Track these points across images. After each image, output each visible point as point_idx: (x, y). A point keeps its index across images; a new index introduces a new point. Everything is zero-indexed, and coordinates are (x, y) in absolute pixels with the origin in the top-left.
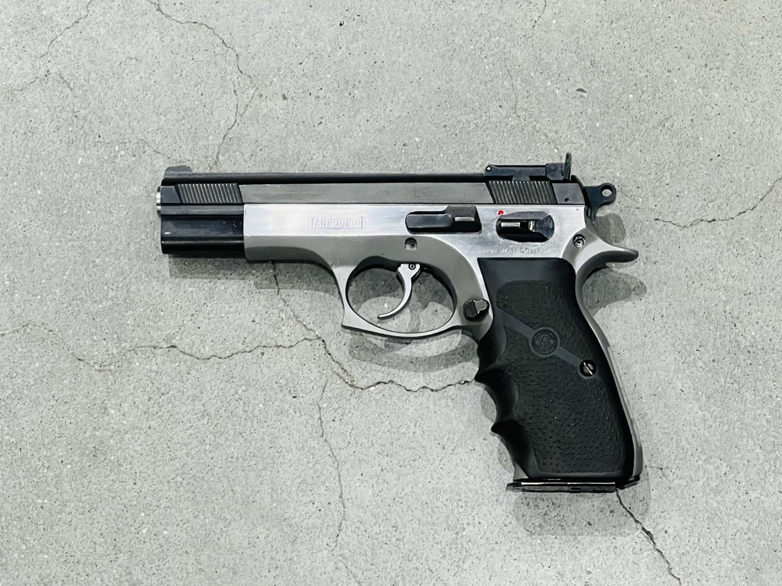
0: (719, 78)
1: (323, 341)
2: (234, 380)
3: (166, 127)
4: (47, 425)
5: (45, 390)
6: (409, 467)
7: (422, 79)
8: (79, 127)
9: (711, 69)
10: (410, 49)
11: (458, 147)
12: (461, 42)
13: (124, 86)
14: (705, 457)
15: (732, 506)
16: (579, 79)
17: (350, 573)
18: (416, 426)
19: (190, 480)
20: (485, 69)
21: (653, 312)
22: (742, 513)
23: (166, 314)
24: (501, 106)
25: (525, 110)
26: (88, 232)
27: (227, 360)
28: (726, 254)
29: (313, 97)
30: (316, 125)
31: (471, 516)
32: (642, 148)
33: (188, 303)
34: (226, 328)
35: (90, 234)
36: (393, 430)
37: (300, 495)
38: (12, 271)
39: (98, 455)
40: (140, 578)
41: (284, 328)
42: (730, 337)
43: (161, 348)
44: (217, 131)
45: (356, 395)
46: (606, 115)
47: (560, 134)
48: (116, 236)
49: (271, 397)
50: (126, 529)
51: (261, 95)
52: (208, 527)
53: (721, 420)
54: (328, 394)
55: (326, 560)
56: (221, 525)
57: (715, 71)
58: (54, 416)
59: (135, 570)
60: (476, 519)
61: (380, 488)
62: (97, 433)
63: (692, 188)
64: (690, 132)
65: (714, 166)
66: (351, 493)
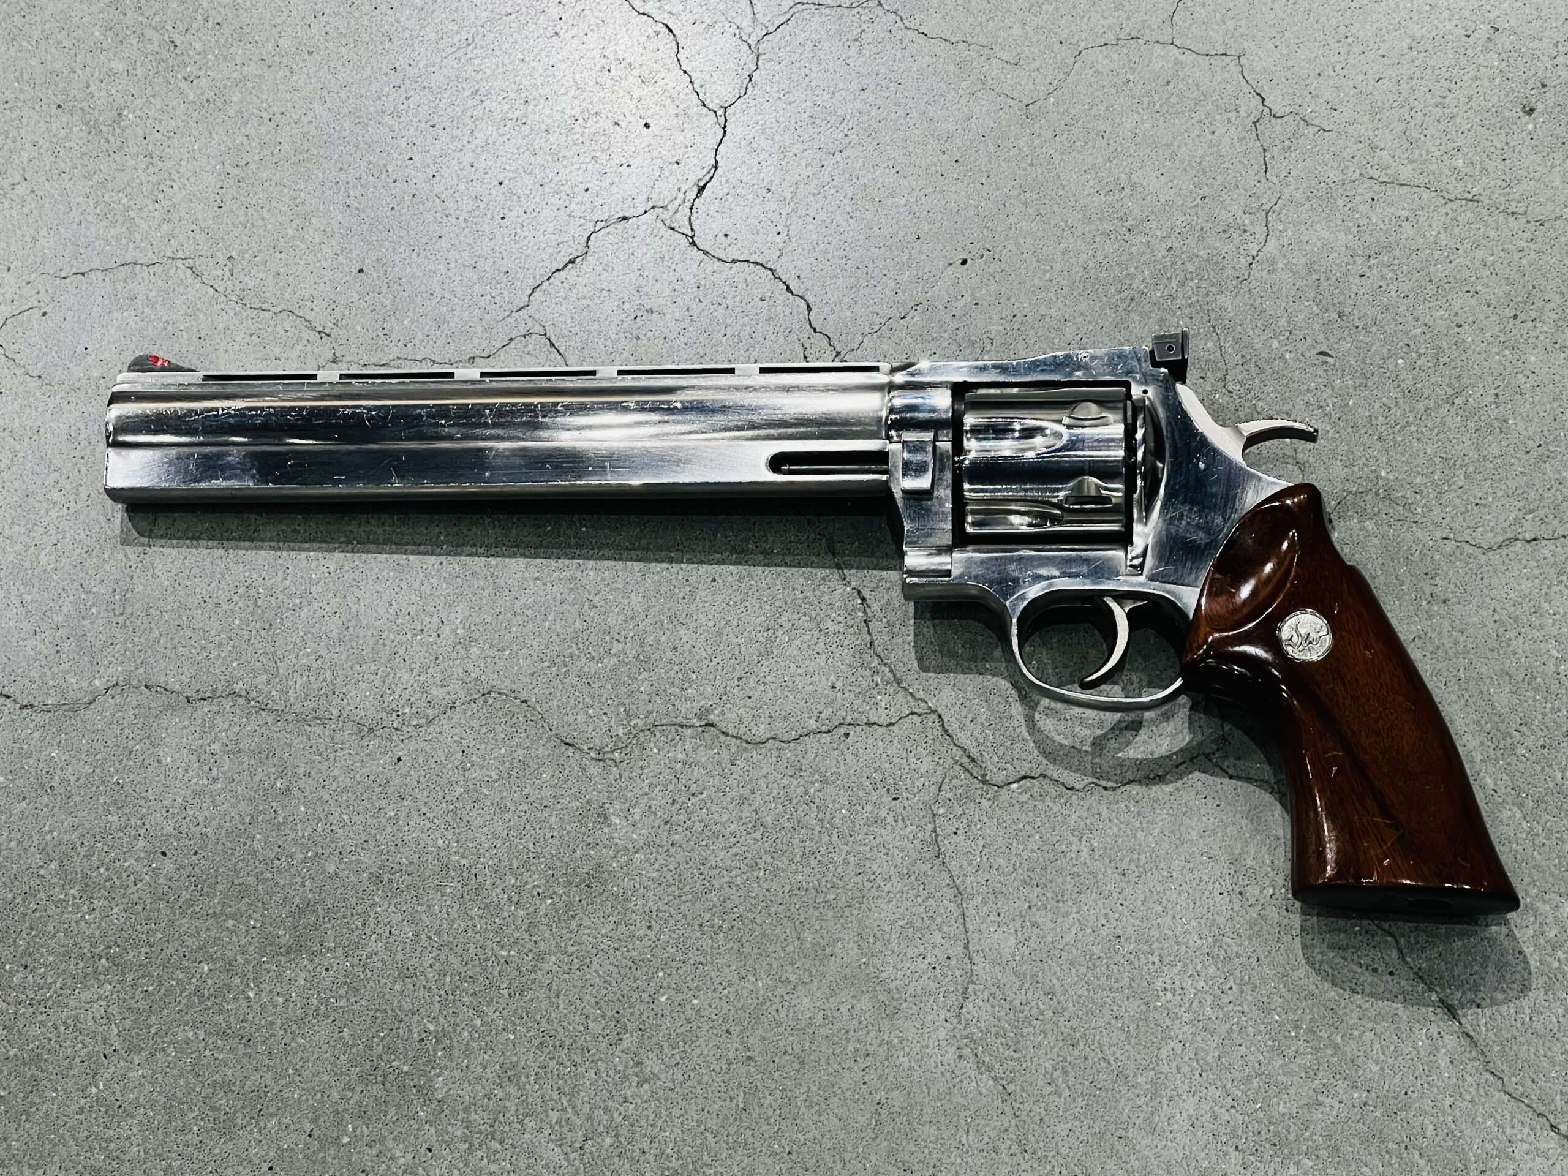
0: (1535, 335)
1: (940, 717)
2: (802, 773)
4: (517, 840)
5: (515, 788)
6: (1070, 903)
7: (1085, 340)
9: (1523, 322)
12: (1142, 287)
14: (1535, 891)
16: (1321, 338)
17: (980, 1065)
18: (1080, 840)
19: (734, 923)
21: (1445, 674)
23: (700, 677)
24: (1202, 378)
25: (1240, 383)
27: (792, 745)
28: (1555, 589)
31: (1168, 977)
32: (1420, 435)
33: (733, 660)
34: (791, 697)
36: (1047, 847)
37: (902, 945)
38: (467, 614)
39: (594, 885)
40: (656, 1070)
41: (879, 697)
43: (691, 726)
45: (988, 796)
46: (1363, 389)
49: (859, 798)
50: (635, 995)
52: (762, 992)
53: (1559, 835)
54: (946, 794)
55: (943, 1044)
56: (780, 991)
57: (1530, 324)
58: (528, 827)
59: (647, 1057)
60: (1176, 981)
61: (1026, 936)
62: (592, 853)
63: (1500, 494)
64: (1494, 412)
65: (1533, 461)
66: (983, 941)
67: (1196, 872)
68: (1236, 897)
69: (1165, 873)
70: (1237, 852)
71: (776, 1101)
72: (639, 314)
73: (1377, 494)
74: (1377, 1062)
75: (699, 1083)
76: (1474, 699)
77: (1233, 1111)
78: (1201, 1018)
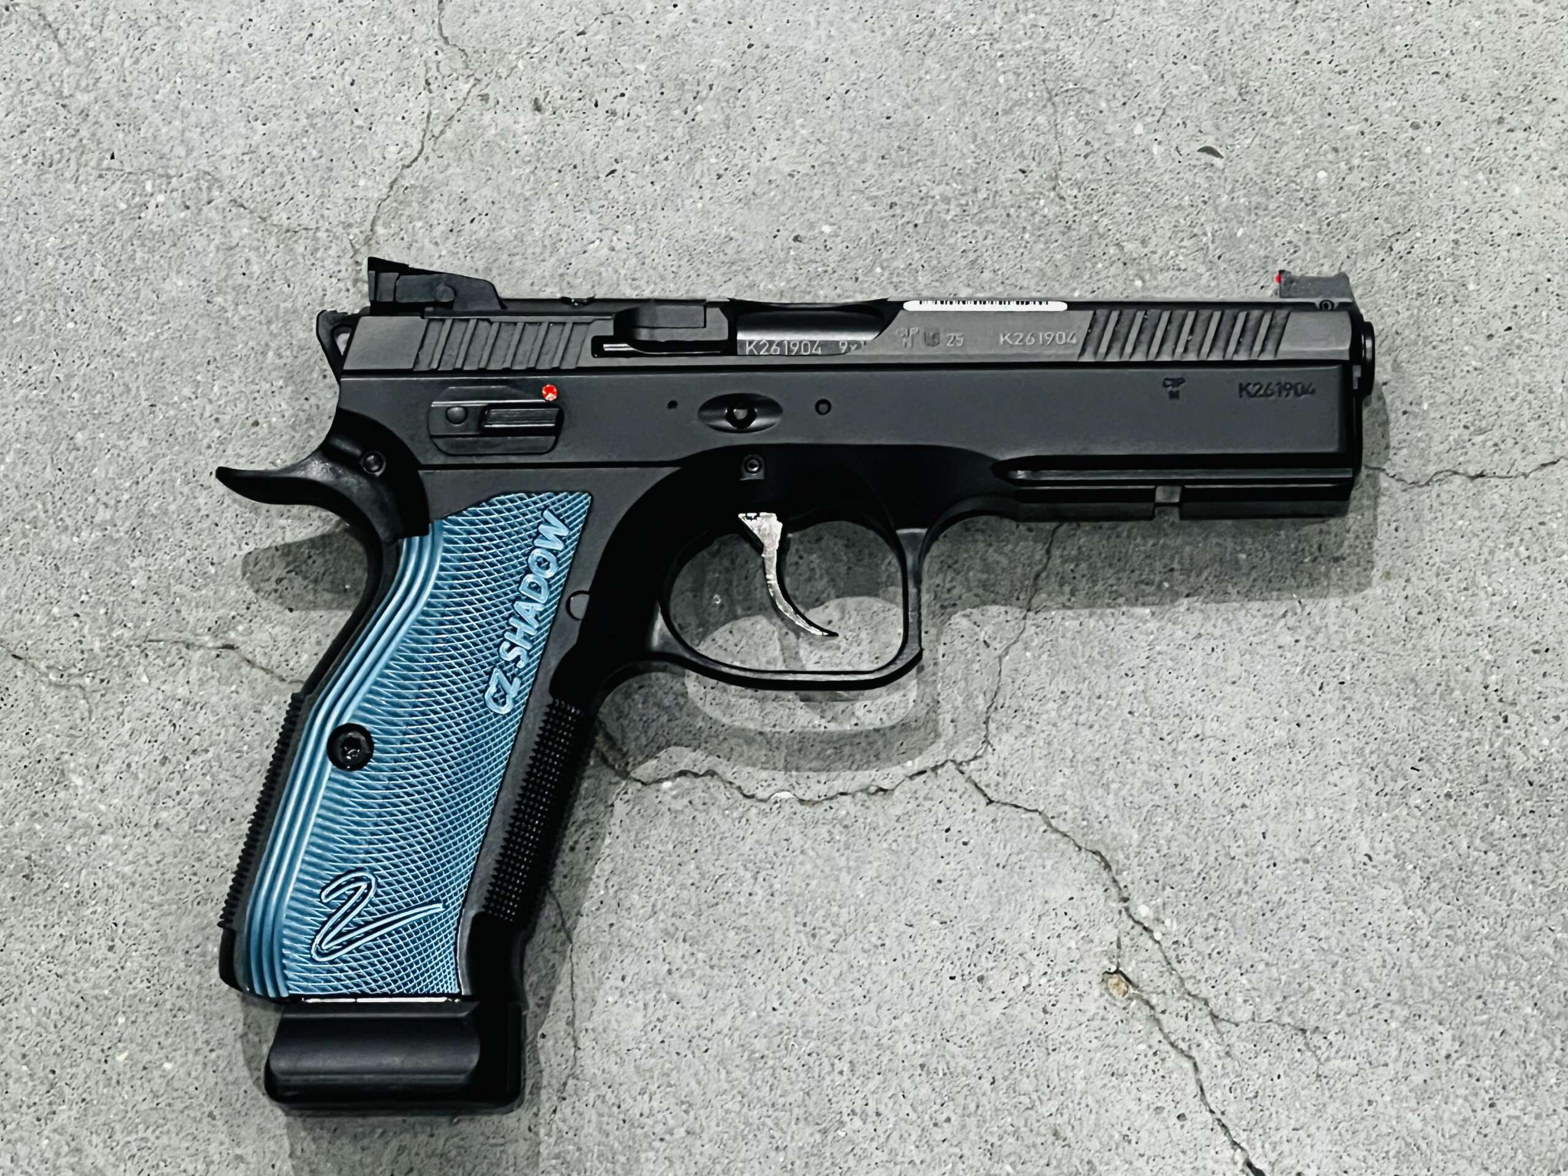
0: (1527, 152)
3: (263, 151)
6: (731, 972)
7: (852, 94)
8: (70, 131)
9: (1511, 130)
10: (831, 24)
11: (918, 255)
12: (949, 17)
13: (179, 47)
15: (1454, 1131)
16: (1207, 126)
18: (756, 878)
20: (997, 84)
21: (1322, 672)
22: (1476, 1148)
23: (220, 573)
24: (1023, 172)
25: (1078, 185)
26: (65, 370)
28: (1502, 555)
29: (601, 111)
30: (602, 176)
31: (859, 1095)
35: (69, 377)
36: (705, 883)
39: (36, 876)
40: (101, 1162)
42: (1492, 746)
43: (200, 647)
44: (377, 169)
45: (626, 797)
46: (1261, 213)
47: (1151, 248)
48: (126, 385)
50: (82, 1048)
51: (485, 98)
53: (1450, 932)
57: (1520, 135)
59: (90, 1142)
60: (870, 1102)
61: (660, 1014)
62: (38, 827)
63: (1441, 398)
64: (1447, 267)
65: (1494, 353)
66: (595, 1017)
67: (919, 941)
68: (973, 983)
69: (874, 940)
76: (1359, 716)
78: (899, 1159)
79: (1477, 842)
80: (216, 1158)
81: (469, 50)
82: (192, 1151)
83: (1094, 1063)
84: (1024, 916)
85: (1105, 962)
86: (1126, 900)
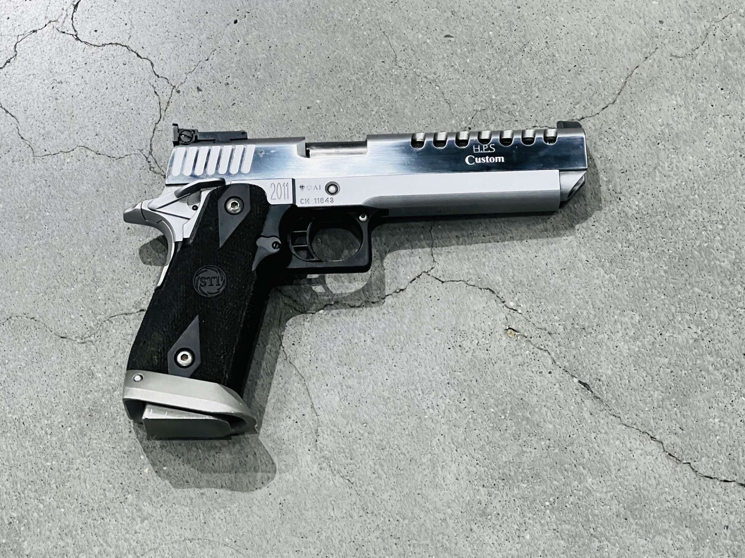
3: (102, 132)
4: (44, 398)
6: (366, 371)
7: (312, 53)
8: (27, 146)
10: (297, 31)
11: (354, 101)
12: (339, 17)
14: (619, 311)
15: (651, 347)
16: (444, 28)
17: (333, 471)
18: (365, 335)
20: (364, 35)
22: (660, 351)
23: (131, 285)
24: (383, 62)
26: (50, 230)
28: (599, 143)
29: (223, 84)
30: (230, 106)
31: (429, 401)
32: (510, 72)
35: (53, 232)
36: (346, 342)
37: (277, 413)
39: (94, 414)
40: (150, 512)
42: (618, 210)
43: (132, 314)
44: (147, 127)
45: (308, 320)
46: (473, 52)
47: (438, 74)
51: (178, 92)
52: (202, 456)
53: (625, 278)
55: (310, 463)
56: (213, 452)
58: (49, 389)
59: (144, 505)
60: (433, 402)
61: (345, 394)
62: (89, 396)
63: (559, 97)
64: (547, 51)
65: (573, 75)
66: (321, 402)
67: (433, 339)
68: (458, 349)
69: (416, 344)
70: (454, 323)
71: (222, 514)
72: (54, 85)
73: (493, 109)
74: (551, 423)
75: (176, 513)
77: (478, 466)
78: (451, 419)
79: (624, 244)
80: (194, 496)
81: (168, 78)
82: (184, 496)
83: (512, 363)
84: (469, 319)
85: (504, 326)
86: (504, 302)
